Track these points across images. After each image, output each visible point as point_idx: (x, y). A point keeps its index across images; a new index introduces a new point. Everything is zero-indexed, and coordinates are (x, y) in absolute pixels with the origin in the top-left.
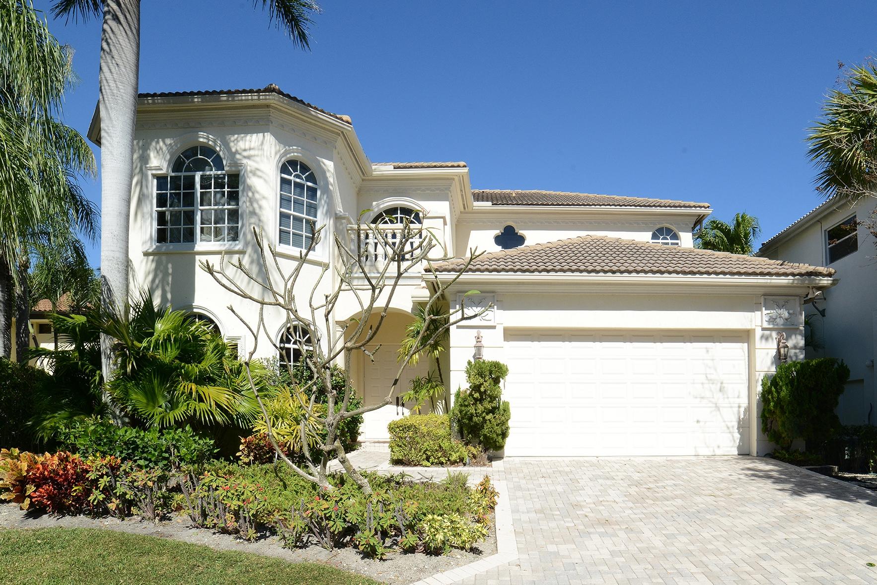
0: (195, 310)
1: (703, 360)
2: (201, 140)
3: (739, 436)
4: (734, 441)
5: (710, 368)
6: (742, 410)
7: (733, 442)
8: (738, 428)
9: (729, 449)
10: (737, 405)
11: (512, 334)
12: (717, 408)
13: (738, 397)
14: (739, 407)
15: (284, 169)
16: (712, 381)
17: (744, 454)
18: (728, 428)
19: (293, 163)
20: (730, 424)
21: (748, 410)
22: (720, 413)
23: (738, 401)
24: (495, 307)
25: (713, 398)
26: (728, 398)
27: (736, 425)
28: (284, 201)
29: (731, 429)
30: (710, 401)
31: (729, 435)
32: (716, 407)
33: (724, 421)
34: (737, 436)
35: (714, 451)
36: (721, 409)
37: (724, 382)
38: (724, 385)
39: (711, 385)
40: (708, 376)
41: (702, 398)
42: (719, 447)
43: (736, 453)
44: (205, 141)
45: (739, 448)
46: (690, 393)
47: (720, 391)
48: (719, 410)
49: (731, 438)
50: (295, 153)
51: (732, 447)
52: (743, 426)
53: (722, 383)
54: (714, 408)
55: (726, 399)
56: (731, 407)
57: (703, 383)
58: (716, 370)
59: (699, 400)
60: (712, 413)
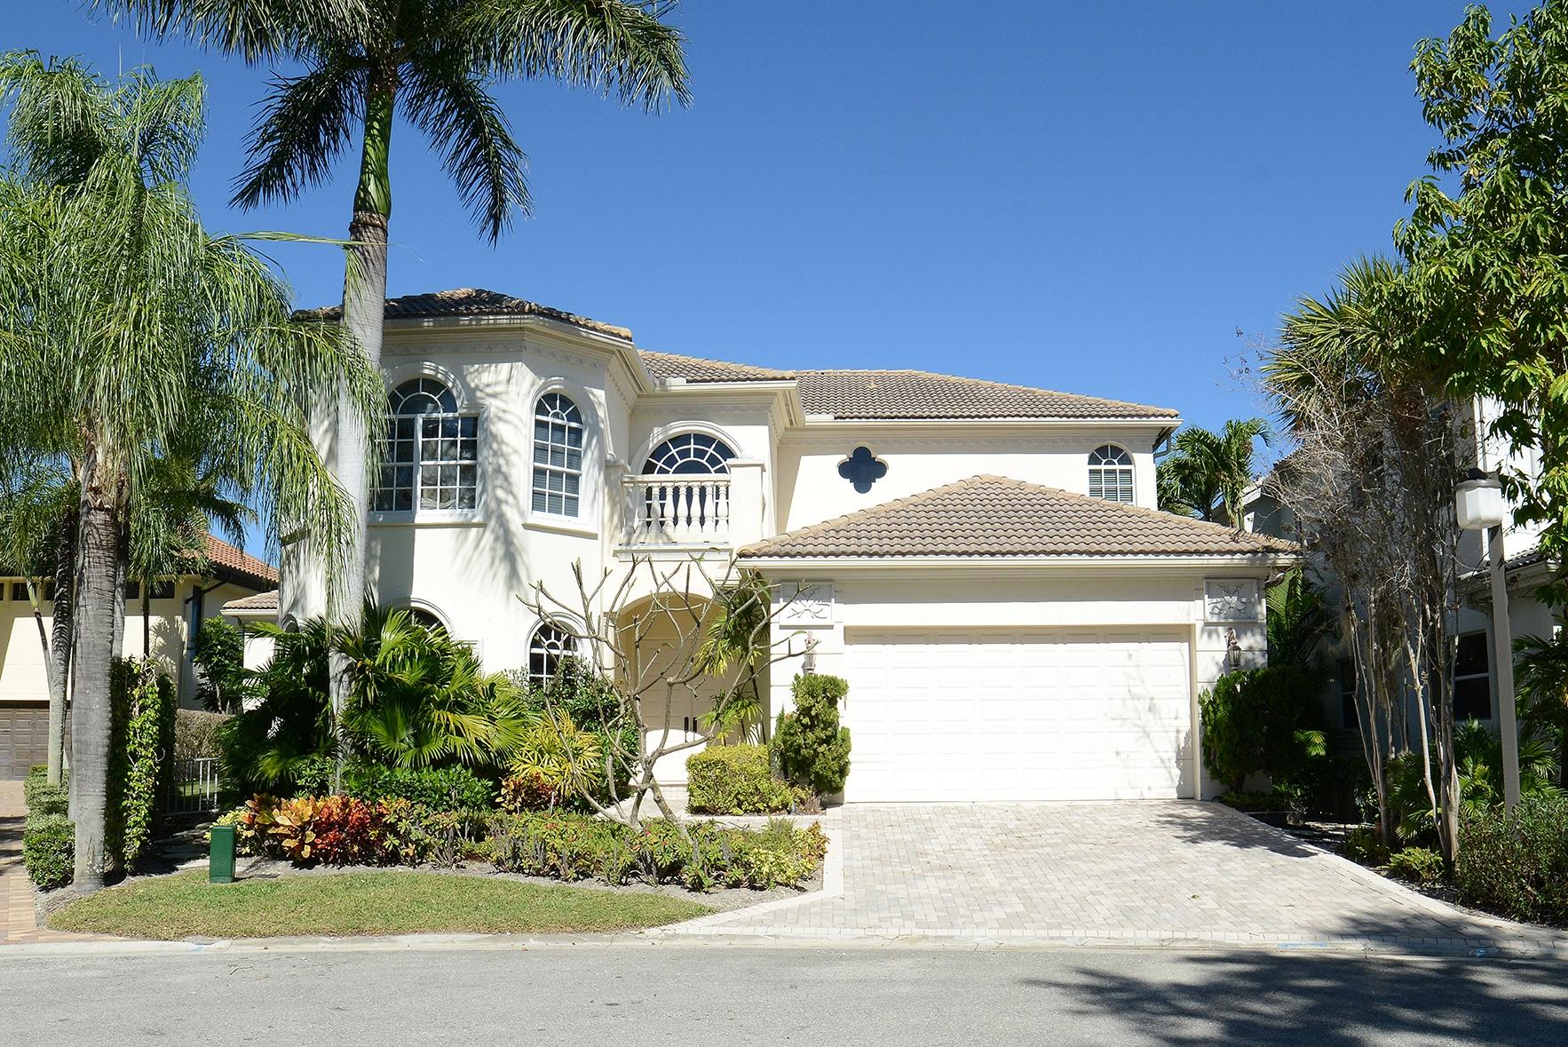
0: (413, 604)
1: (1124, 666)
2: (426, 371)
3: (1178, 772)
4: (1172, 779)
5: (1134, 679)
6: (1183, 735)
7: (1170, 781)
8: (1178, 761)
9: (1165, 790)
10: (1175, 729)
11: (855, 635)
12: (1147, 734)
13: (1176, 718)
14: (1178, 732)
15: (540, 409)
16: (1135, 697)
17: (1185, 797)
18: (1163, 762)
19: (550, 398)
20: (1164, 756)
21: (1190, 735)
22: (1151, 742)
23: (1174, 723)
24: (833, 600)
25: (1140, 719)
26: (1160, 719)
27: (1173, 756)
28: (540, 451)
29: (1167, 762)
30: (1136, 725)
31: (1164, 771)
32: (1144, 731)
33: (1157, 752)
34: (1176, 772)
35: (1142, 794)
36: (1151, 734)
37: (1156, 697)
39: (1135, 701)
40: (1131, 689)
41: (1124, 719)
42: (1150, 788)
43: (1175, 796)
44: (432, 373)
45: (1179, 789)
46: (1106, 715)
47: (1150, 710)
48: (1149, 737)
49: (1168, 775)
50: (556, 386)
51: (1169, 787)
52: (1182, 757)
53: (1152, 699)
54: (1141, 734)
55: (1158, 721)
56: (1166, 731)
57: (1123, 699)
58: (1143, 682)
59: (1119, 722)
60: (1137, 740)
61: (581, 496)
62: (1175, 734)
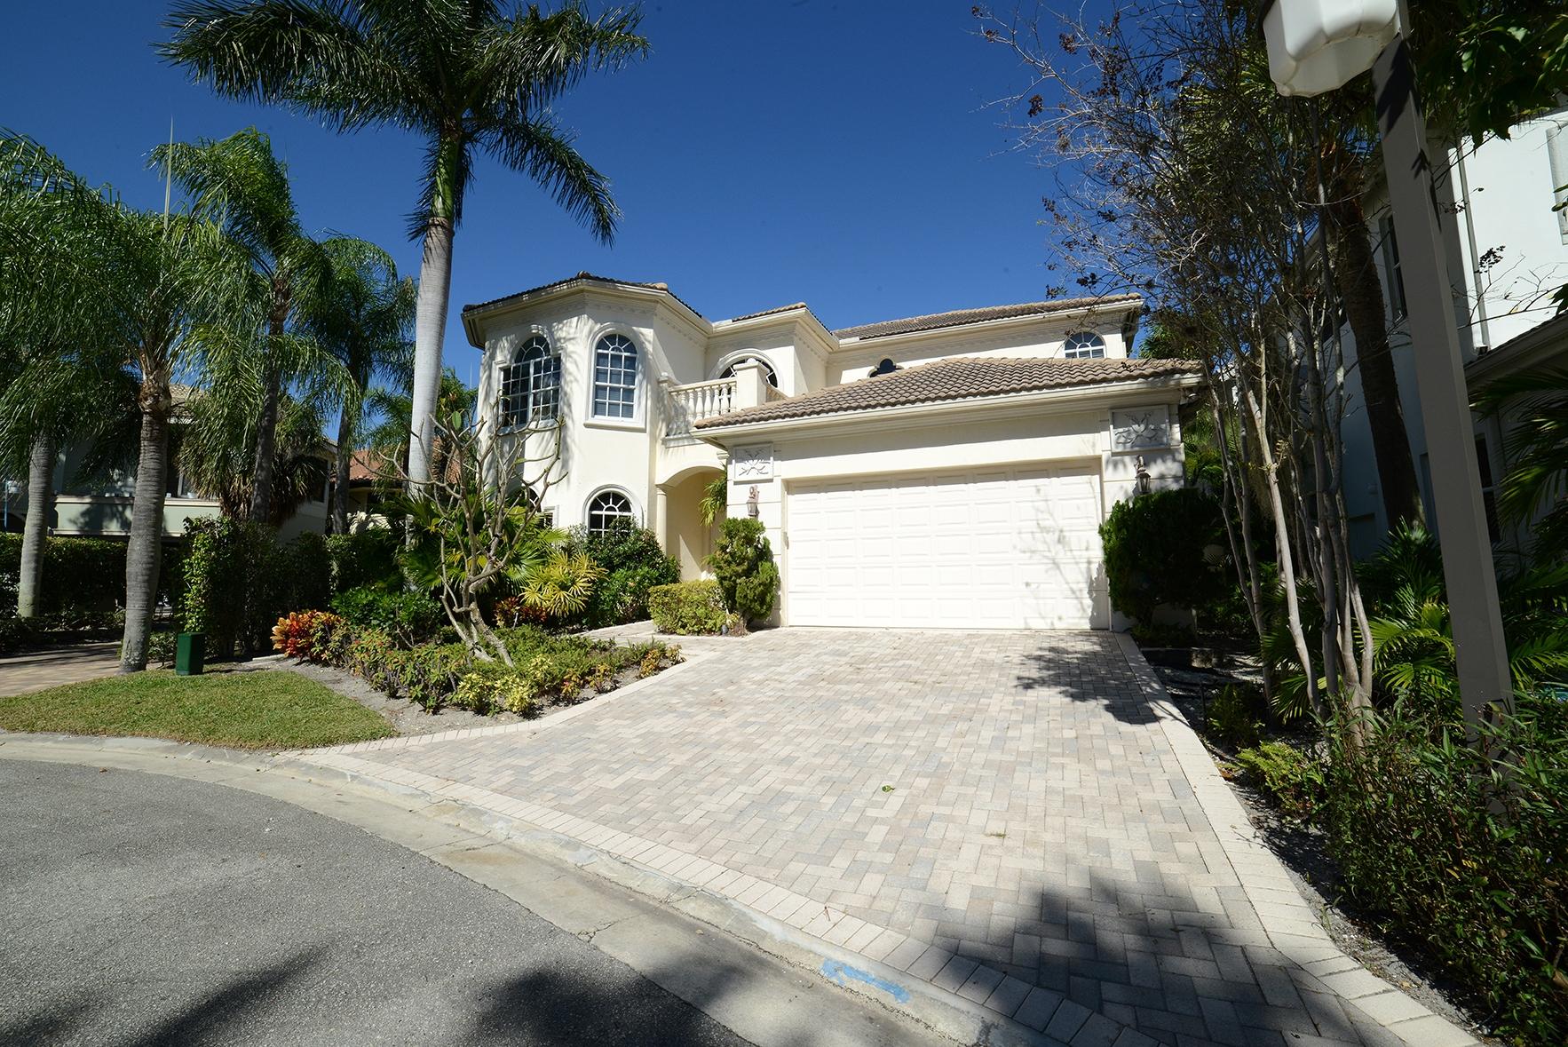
1: (1033, 501)
2: (535, 333)
4: (1084, 610)
5: (1042, 512)
6: (1094, 567)
7: (1081, 612)
8: (1090, 592)
9: (1077, 621)
10: (1085, 560)
12: (1056, 565)
13: (1087, 549)
14: (1089, 563)
15: (601, 345)
16: (1045, 530)
17: (1098, 628)
18: (1074, 592)
19: (608, 336)
20: (1076, 587)
22: (1061, 572)
23: (1085, 554)
24: (771, 458)
25: (1049, 551)
26: (1070, 550)
27: (1085, 587)
28: (600, 373)
29: (1078, 594)
30: (1046, 556)
31: (1076, 601)
32: (1054, 563)
33: (1067, 583)
34: (1089, 603)
35: (1052, 624)
36: (1062, 566)
37: (1065, 529)
38: (1065, 534)
39: (1045, 534)
40: (1041, 522)
41: (1033, 552)
42: (1060, 618)
43: (1089, 626)
45: (1093, 620)
46: (1015, 547)
47: (1059, 541)
48: (1058, 568)
49: (1080, 606)
50: (613, 328)
51: (1080, 618)
52: (1095, 589)
53: (1061, 531)
54: (1051, 566)
55: (1069, 553)
56: (1077, 563)
57: (1032, 533)
58: (1052, 515)
59: (1028, 555)
60: (1047, 571)
61: (635, 403)
62: (1085, 565)
